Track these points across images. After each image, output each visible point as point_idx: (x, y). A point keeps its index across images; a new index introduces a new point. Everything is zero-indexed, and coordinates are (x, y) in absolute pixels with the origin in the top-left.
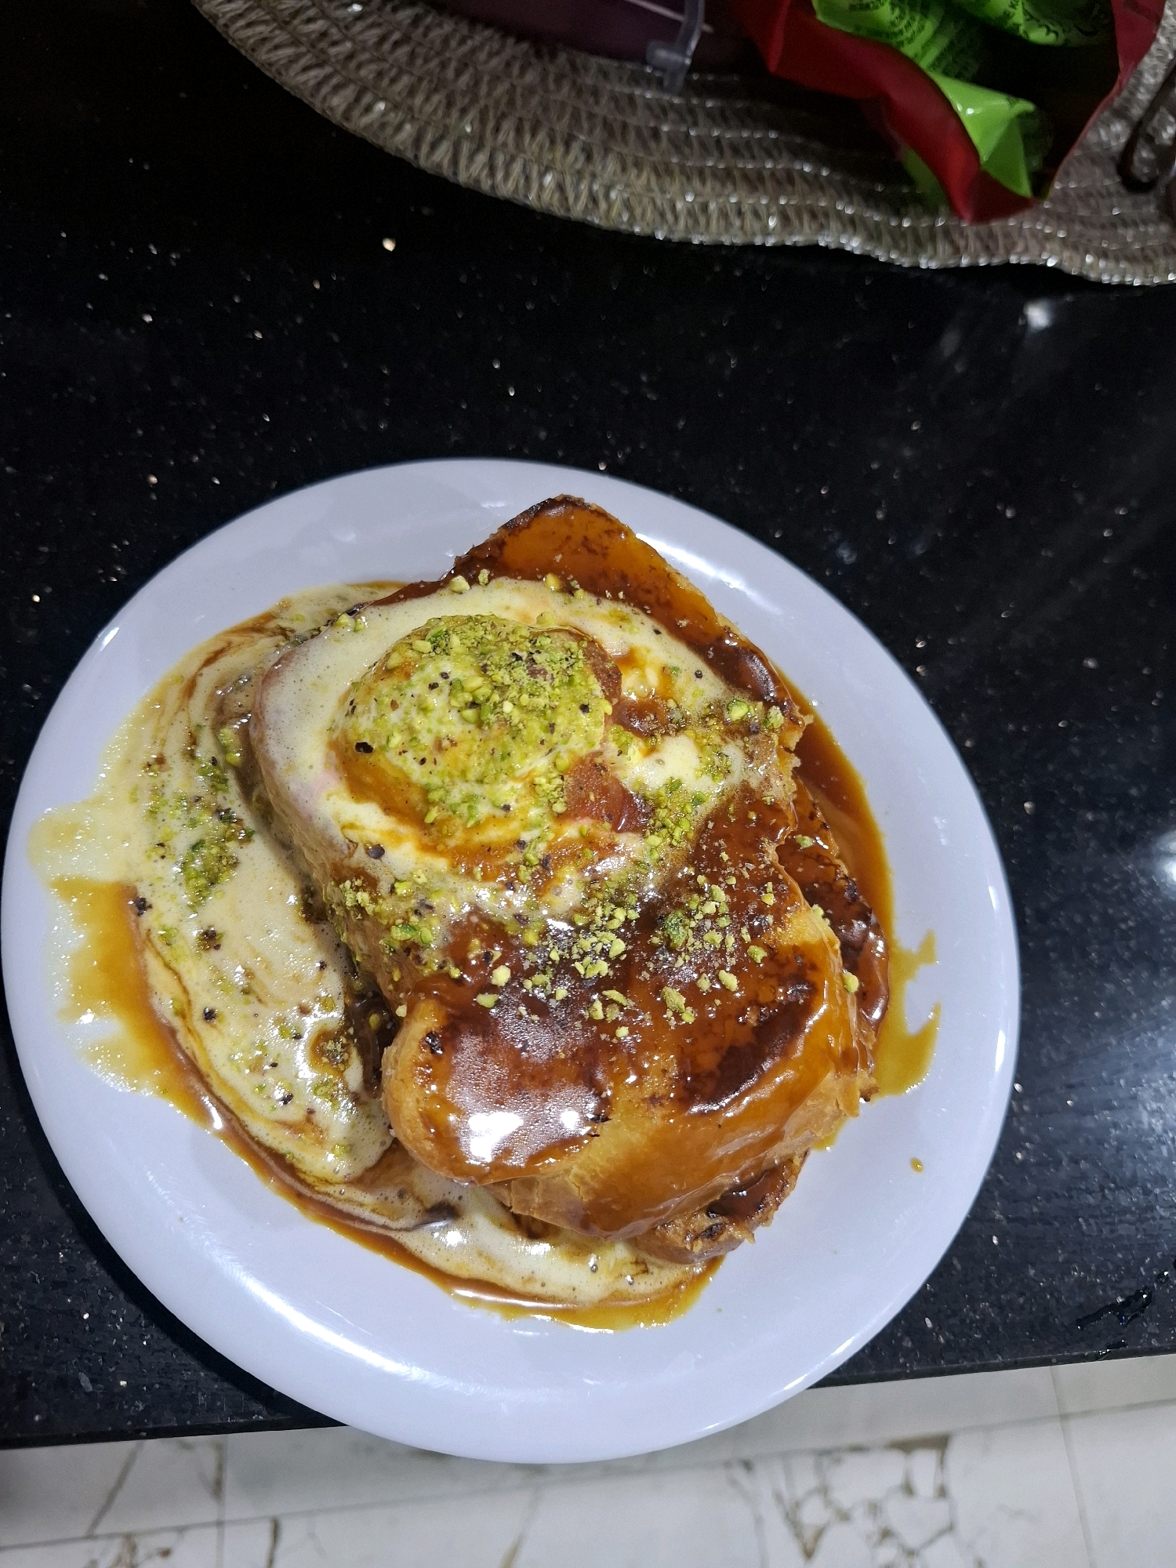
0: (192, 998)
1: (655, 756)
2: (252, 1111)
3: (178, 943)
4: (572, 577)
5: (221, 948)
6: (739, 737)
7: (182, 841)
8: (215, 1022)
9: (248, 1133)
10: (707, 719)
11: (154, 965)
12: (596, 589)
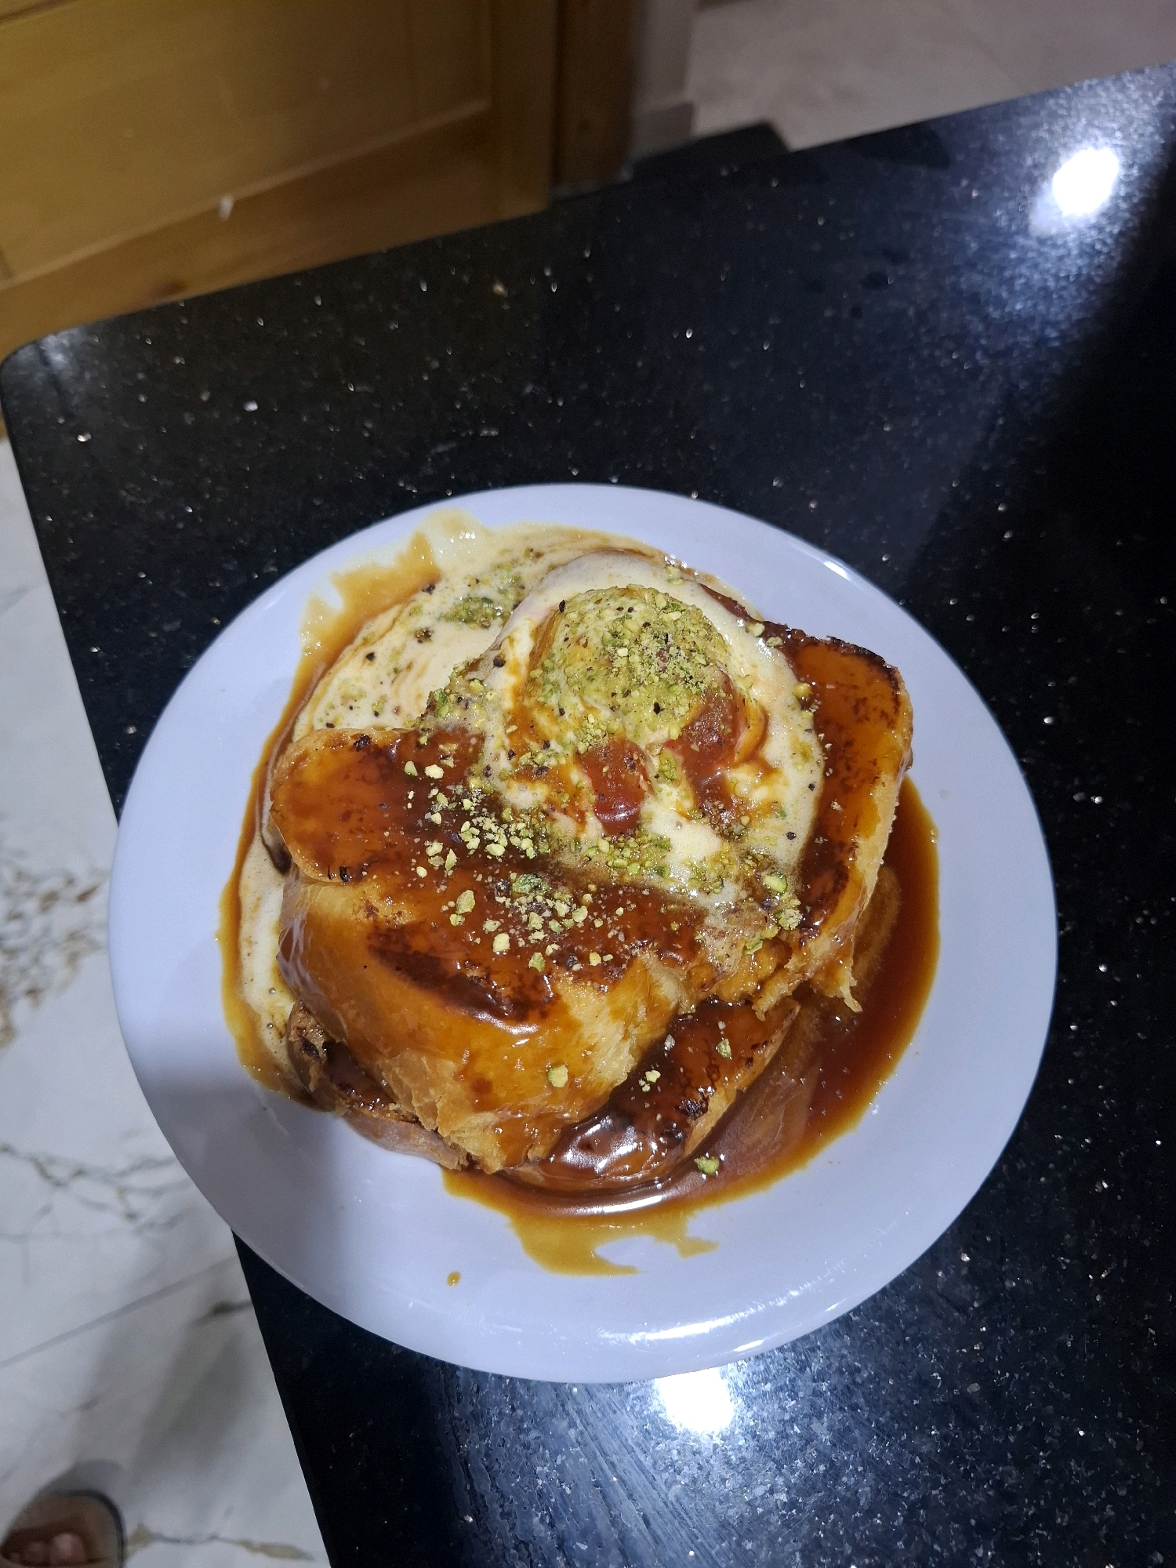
0: (378, 643)
1: (683, 820)
2: (315, 709)
3: (413, 620)
4: (819, 703)
5: (421, 645)
6: (750, 892)
7: (483, 591)
8: (368, 661)
9: (298, 714)
10: (750, 857)
11: (393, 613)
12: (820, 724)
